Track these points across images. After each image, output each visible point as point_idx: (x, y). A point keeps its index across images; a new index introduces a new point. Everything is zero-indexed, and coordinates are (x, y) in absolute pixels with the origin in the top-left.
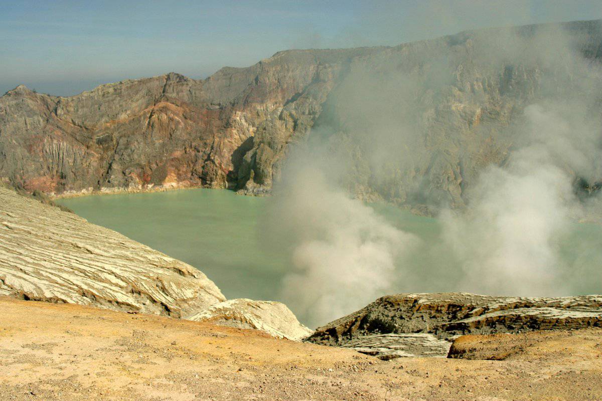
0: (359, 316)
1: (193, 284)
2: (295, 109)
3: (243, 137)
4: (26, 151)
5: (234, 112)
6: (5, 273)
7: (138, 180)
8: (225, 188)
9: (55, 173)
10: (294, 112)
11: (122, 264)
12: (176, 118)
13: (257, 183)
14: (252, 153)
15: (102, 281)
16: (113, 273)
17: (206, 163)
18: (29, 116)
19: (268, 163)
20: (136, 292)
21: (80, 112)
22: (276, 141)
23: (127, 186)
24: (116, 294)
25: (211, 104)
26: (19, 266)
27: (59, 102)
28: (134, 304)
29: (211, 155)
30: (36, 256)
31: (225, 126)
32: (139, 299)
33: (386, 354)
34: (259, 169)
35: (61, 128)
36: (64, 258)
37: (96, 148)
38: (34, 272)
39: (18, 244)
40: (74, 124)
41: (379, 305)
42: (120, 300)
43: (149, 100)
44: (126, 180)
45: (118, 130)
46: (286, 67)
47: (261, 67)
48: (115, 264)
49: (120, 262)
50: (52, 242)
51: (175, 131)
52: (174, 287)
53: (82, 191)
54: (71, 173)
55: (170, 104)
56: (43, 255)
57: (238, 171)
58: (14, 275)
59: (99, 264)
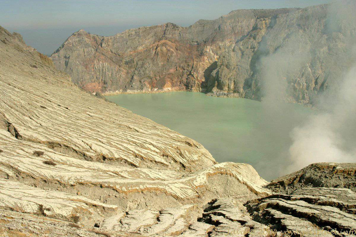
0: (298, 175)
1: (198, 152)
2: (242, 45)
3: (211, 61)
4: (84, 68)
5: (206, 46)
6: (92, 143)
7: (148, 86)
8: (200, 91)
9: (100, 80)
10: (242, 47)
11: (157, 139)
12: (171, 49)
13: (219, 89)
14: (216, 71)
15: (146, 148)
16: (152, 144)
17: (189, 76)
18: (86, 48)
19: (226, 77)
20: (165, 156)
21: (115, 46)
22: (231, 64)
23: (142, 89)
24: (154, 157)
25: (192, 42)
26: (98, 138)
27: (103, 39)
28: (165, 163)
29: (192, 72)
30: (107, 133)
31: (200, 55)
32: (167, 160)
33: (325, 200)
34: (221, 81)
35: (104, 55)
36: (123, 135)
37: (125, 66)
38: (107, 143)
39: (97, 126)
40: (112, 52)
41: (311, 169)
42: (157, 160)
43: (156, 39)
44: (142, 86)
45: (137, 56)
46: (237, 20)
47: (222, 20)
48: (152, 138)
49: (155, 138)
50: (115, 125)
51: (171, 57)
52: (187, 153)
53: (116, 92)
54: (110, 81)
55: (168, 41)
56: (111, 132)
57: (207, 82)
58: (96, 144)
59: (143, 138)
